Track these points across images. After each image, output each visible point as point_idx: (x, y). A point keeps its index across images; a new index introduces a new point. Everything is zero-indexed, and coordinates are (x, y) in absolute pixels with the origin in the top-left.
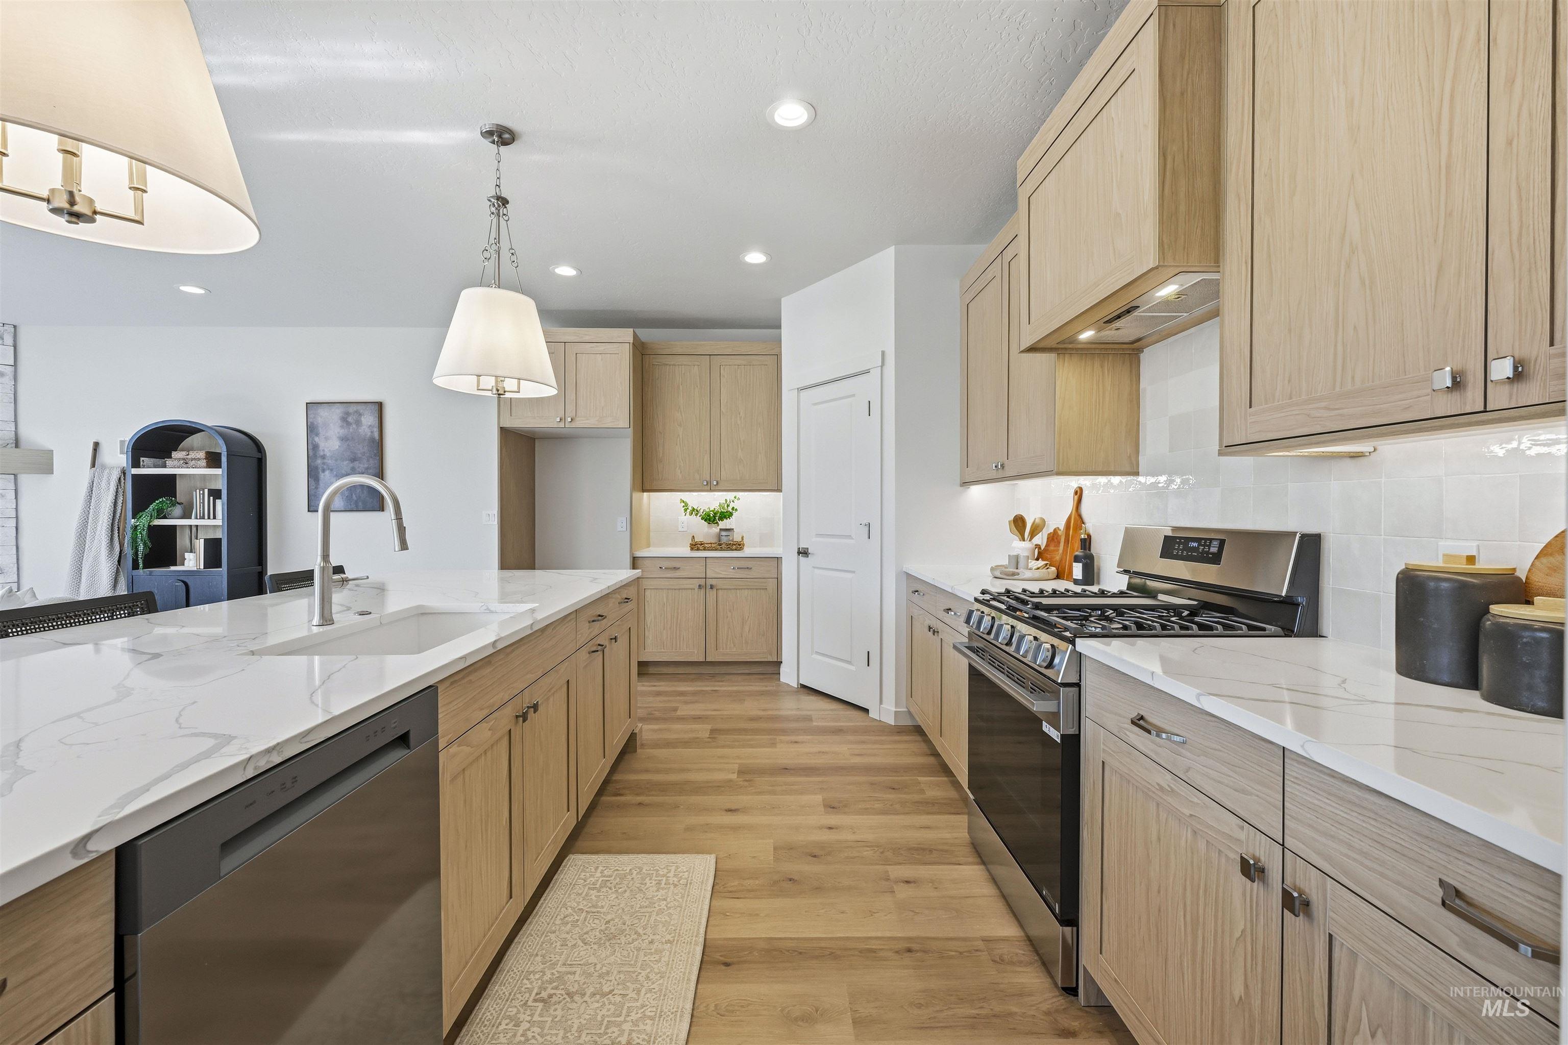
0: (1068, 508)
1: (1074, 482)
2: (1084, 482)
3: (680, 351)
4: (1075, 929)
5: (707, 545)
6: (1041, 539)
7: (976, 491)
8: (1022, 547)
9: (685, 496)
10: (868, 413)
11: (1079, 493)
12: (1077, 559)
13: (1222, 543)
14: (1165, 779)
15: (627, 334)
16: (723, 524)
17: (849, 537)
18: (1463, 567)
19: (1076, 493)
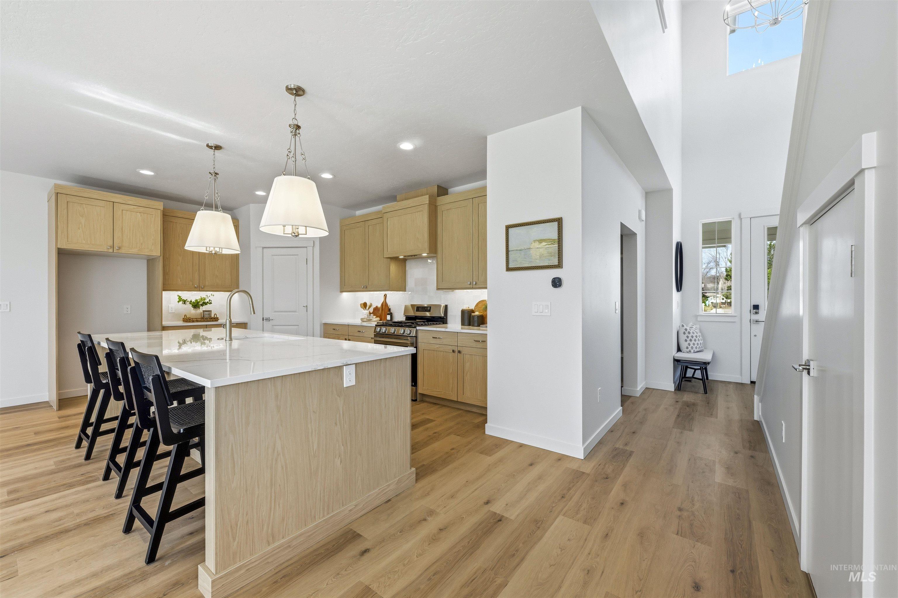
0: (382, 300)
1: (383, 293)
2: (386, 292)
3: (180, 216)
4: (416, 387)
5: (198, 319)
6: (371, 310)
7: (345, 295)
8: (366, 312)
9: (180, 293)
10: (306, 264)
11: (385, 296)
12: (388, 314)
13: (430, 307)
14: (438, 346)
15: (159, 205)
16: (205, 308)
17: (295, 312)
18: (468, 308)
19: (385, 295)
